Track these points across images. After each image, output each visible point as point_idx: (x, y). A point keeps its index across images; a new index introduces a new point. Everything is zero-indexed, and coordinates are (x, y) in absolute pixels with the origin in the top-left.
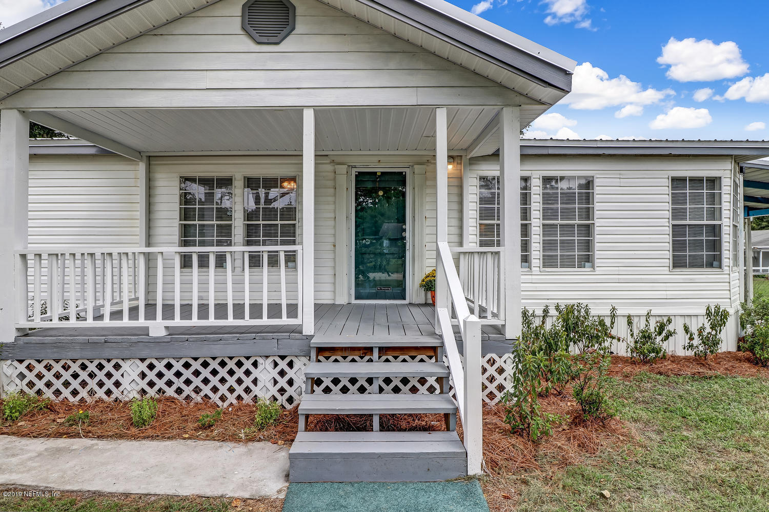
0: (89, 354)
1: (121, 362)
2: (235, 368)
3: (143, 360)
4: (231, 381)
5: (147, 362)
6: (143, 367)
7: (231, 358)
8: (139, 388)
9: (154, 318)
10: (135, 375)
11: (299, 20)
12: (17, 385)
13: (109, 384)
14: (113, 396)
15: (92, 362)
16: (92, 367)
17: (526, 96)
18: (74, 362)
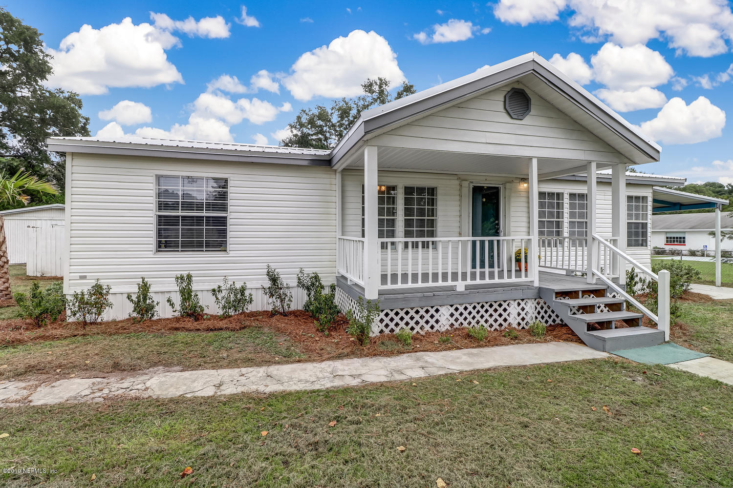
0: (422, 304)
1: (439, 308)
2: (498, 308)
3: (452, 306)
4: (496, 315)
5: (454, 307)
6: (452, 310)
7: (495, 302)
8: (450, 323)
9: (457, 280)
10: (447, 315)
11: (532, 107)
12: (379, 327)
13: (432, 322)
14: (435, 329)
15: (422, 309)
16: (422, 312)
17: (629, 159)
18: (412, 310)
